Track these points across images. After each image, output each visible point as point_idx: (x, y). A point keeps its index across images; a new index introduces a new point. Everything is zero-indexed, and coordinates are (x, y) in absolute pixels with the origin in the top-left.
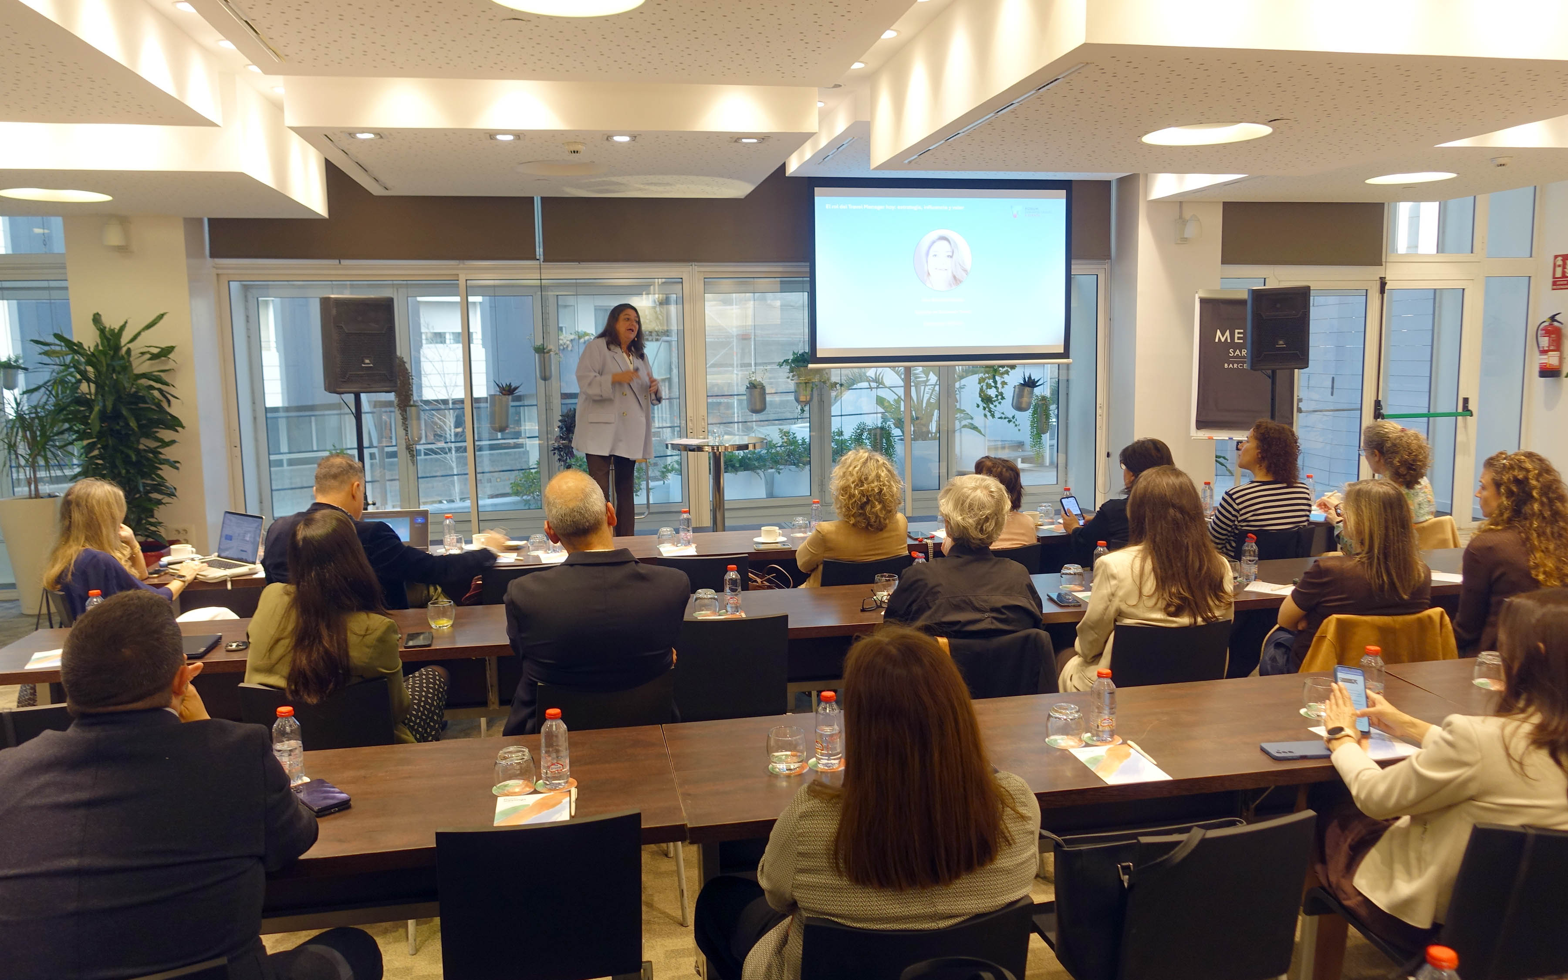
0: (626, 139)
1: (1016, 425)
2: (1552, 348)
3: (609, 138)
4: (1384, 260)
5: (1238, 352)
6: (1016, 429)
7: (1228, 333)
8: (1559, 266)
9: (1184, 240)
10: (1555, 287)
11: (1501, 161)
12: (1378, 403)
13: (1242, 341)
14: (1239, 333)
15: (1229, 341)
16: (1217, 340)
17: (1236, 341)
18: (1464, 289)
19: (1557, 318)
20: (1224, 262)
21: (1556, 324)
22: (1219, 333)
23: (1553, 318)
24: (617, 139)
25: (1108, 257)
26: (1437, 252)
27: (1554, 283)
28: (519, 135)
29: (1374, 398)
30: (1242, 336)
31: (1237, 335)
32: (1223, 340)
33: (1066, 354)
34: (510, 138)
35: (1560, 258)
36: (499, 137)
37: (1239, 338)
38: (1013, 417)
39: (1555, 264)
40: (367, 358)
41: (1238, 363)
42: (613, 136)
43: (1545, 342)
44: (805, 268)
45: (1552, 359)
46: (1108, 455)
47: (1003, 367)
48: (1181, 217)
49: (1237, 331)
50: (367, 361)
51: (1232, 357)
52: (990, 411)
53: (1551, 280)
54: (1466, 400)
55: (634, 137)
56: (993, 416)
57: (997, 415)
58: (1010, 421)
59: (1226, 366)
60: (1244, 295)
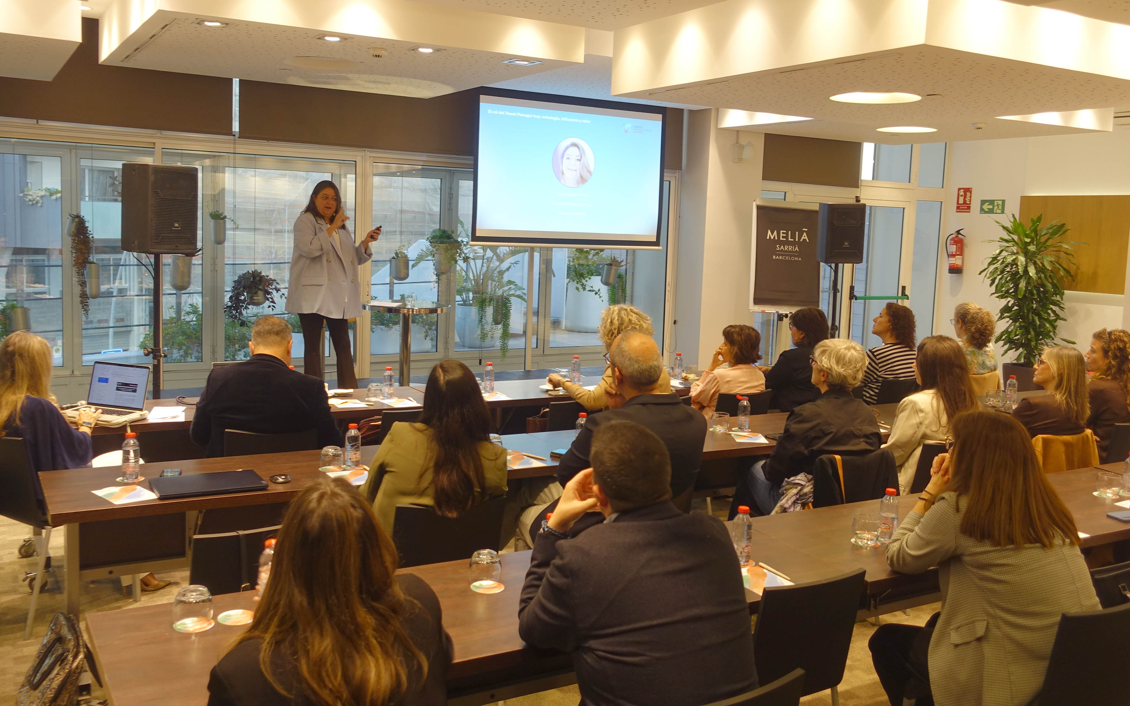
0: (430, 51)
1: (600, 297)
2: (958, 253)
3: (414, 48)
4: (860, 184)
5: (782, 247)
6: (600, 300)
7: (775, 233)
8: (962, 196)
9: (740, 160)
10: (958, 210)
11: (979, 126)
12: (852, 288)
13: (785, 239)
14: (783, 233)
15: (776, 239)
16: (768, 238)
17: (781, 239)
18: (904, 208)
19: (961, 232)
20: (764, 179)
21: (960, 236)
22: (769, 232)
23: (958, 232)
24: (422, 50)
25: (680, 168)
26: (873, 179)
27: (958, 208)
28: (345, 38)
29: (849, 284)
30: (785, 235)
31: (782, 235)
32: (772, 237)
33: (657, 243)
34: (337, 39)
35: (962, 190)
36: (327, 38)
37: (783, 237)
38: (599, 290)
39: (958, 194)
40: (177, 222)
41: (782, 255)
42: (418, 48)
43: (953, 249)
44: (470, 161)
45: (957, 261)
46: (675, 322)
47: (595, 250)
48: (737, 142)
49: (782, 231)
50: (176, 225)
51: (779, 251)
52: (583, 285)
53: (955, 205)
54: (904, 288)
55: (437, 50)
56: (584, 289)
57: (588, 288)
58: (596, 293)
59: (774, 257)
60: (816, 207)
